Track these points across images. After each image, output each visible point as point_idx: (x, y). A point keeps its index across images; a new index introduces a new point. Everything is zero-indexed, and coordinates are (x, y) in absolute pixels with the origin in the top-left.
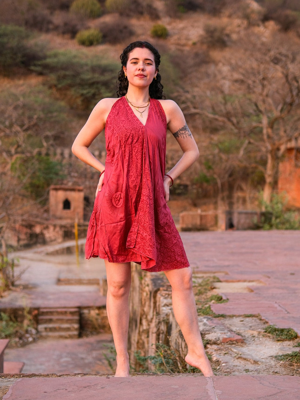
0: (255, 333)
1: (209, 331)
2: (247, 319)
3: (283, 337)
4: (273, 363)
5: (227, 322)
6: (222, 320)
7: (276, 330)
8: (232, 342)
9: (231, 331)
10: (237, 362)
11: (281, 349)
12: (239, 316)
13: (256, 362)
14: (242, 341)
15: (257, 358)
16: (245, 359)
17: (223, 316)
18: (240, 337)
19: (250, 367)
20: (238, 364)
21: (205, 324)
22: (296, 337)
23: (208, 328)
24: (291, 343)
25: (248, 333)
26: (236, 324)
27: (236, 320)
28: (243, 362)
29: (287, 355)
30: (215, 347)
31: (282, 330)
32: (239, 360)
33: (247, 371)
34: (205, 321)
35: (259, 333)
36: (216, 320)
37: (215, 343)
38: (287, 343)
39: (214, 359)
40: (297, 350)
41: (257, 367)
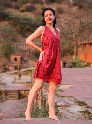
0: (73, 103)
1: (58, 102)
2: (70, 98)
3: (82, 104)
4: (79, 114)
5: (64, 99)
6: (62, 98)
7: (79, 102)
8: (65, 106)
9: (65, 102)
10: (67, 113)
11: (81, 109)
12: (68, 97)
13: (73, 113)
14: (69, 106)
15: (74, 112)
16: (70, 112)
17: (62, 97)
18: (68, 104)
19: (72, 115)
20: (68, 114)
21: (57, 100)
22: (86, 104)
23: (58, 101)
24: (84, 106)
25: (70, 103)
26: (67, 100)
27: (67, 98)
28: (69, 113)
29: (83, 111)
30: (60, 108)
31: (81, 102)
32: (68, 112)
33: (71, 116)
34: (57, 98)
35: (74, 103)
36: (60, 98)
37: (60, 106)
38: (83, 106)
39: (60, 112)
40: (87, 109)
41: (74, 115)
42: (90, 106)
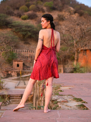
0: (71, 100)
1: (58, 99)
2: (69, 96)
3: (78, 101)
4: (75, 107)
5: (63, 97)
6: (62, 96)
7: (76, 99)
8: (64, 102)
9: (64, 99)
10: (66, 107)
11: (78, 104)
12: (67, 95)
13: (71, 107)
14: (67, 102)
15: (71, 106)
17: (62, 95)
18: (66, 101)
21: (57, 97)
22: (82, 100)
23: (58, 98)
24: (80, 102)
25: (69, 100)
26: (66, 97)
28: (67, 107)
30: (60, 103)
31: (78, 99)
33: (68, 109)
34: (57, 96)
35: (72, 99)
36: (60, 96)
37: (60, 102)
39: (59, 106)
40: (82, 104)
41: (71, 108)
42: (85, 101)
